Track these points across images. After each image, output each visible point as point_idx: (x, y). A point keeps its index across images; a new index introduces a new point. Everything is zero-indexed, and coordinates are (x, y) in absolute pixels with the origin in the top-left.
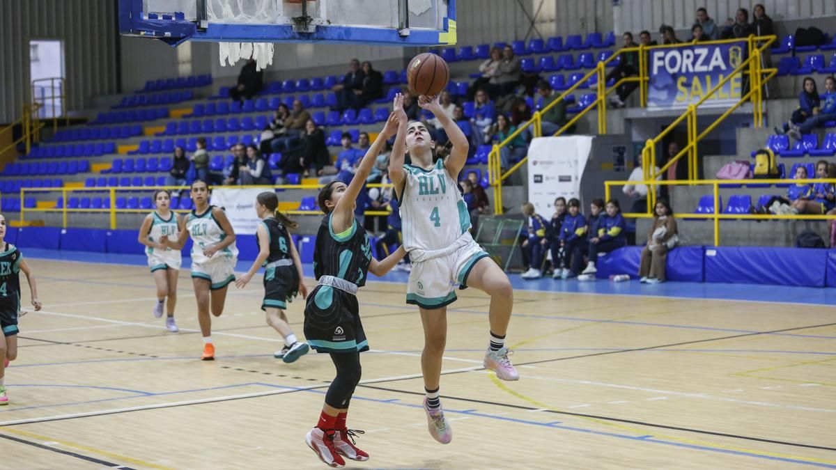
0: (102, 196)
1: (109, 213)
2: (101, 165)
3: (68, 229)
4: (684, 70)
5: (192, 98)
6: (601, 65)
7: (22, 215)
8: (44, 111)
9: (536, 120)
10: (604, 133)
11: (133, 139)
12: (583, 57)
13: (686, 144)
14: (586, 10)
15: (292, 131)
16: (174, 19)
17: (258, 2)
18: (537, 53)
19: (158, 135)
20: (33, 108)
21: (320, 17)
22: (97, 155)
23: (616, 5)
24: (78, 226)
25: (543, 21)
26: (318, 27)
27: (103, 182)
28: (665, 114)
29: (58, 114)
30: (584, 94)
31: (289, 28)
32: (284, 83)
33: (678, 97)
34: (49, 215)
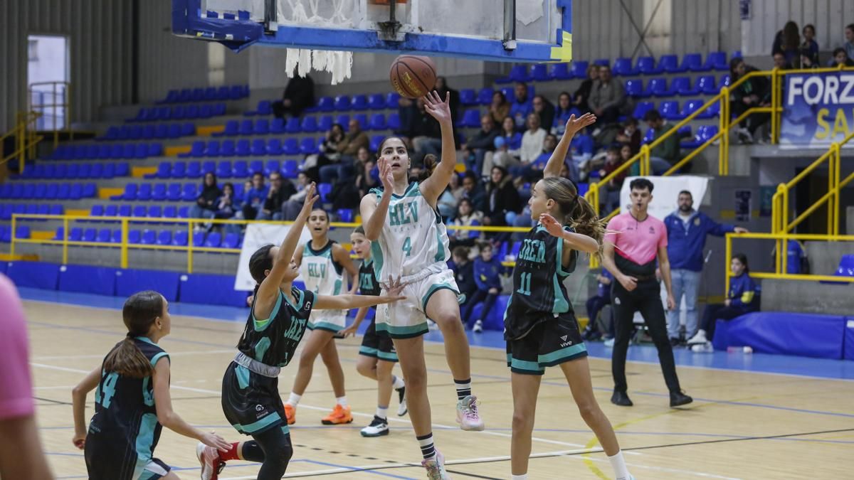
0: (112, 227)
1: (119, 248)
2: (110, 190)
3: (68, 266)
4: (826, 101)
5: (224, 113)
6: (725, 91)
7: (12, 246)
8: (42, 123)
9: (644, 155)
10: (726, 173)
11: (150, 160)
12: (703, 80)
13: (826, 191)
14: (708, 24)
15: (345, 158)
16: (237, 18)
17: (337, 3)
18: (646, 73)
19: (181, 156)
20: (29, 117)
21: (410, 23)
22: (106, 177)
23: (744, 19)
24: (80, 263)
25: (654, 36)
26: (408, 35)
27: (112, 211)
28: (801, 154)
29: (59, 125)
30: (703, 125)
31: (374, 35)
32: (337, 99)
33: (818, 133)
34: (46, 248)
